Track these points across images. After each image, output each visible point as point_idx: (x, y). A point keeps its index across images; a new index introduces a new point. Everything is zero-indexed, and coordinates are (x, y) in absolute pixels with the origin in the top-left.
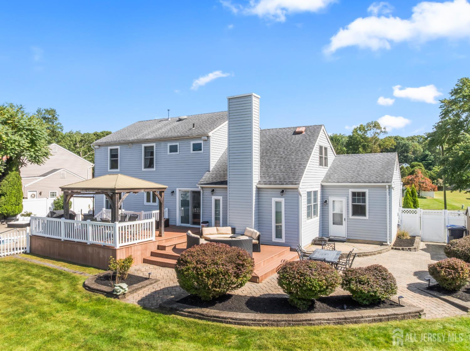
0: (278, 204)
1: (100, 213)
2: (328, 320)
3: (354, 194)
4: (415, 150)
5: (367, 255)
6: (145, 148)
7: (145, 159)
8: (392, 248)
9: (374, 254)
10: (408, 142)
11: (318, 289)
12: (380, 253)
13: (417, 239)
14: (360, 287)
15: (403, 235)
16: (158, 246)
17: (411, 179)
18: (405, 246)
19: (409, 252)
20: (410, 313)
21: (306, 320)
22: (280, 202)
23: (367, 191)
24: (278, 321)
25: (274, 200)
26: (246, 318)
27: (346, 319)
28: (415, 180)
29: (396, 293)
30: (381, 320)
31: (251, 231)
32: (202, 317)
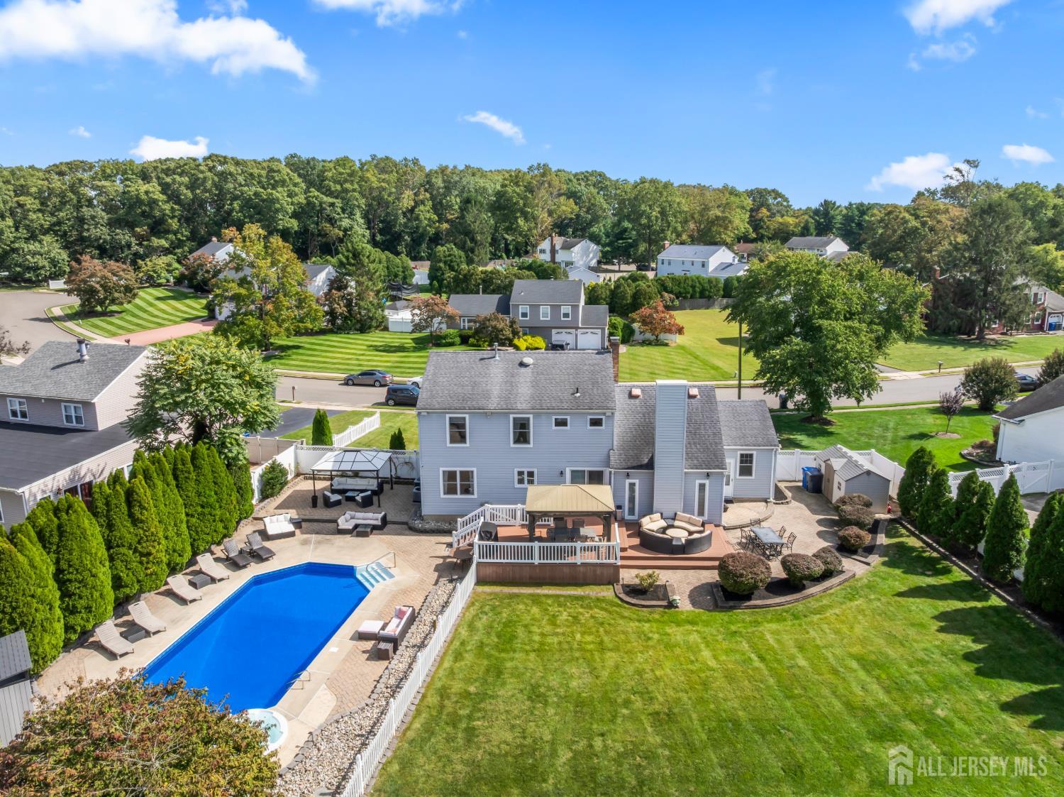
0: (701, 485)
3: (742, 456)
6: (514, 419)
7: (514, 433)
12: (773, 513)
17: (649, 316)
18: (782, 499)
19: (788, 506)
20: (851, 576)
22: (704, 484)
23: (754, 453)
25: (698, 484)
29: (841, 565)
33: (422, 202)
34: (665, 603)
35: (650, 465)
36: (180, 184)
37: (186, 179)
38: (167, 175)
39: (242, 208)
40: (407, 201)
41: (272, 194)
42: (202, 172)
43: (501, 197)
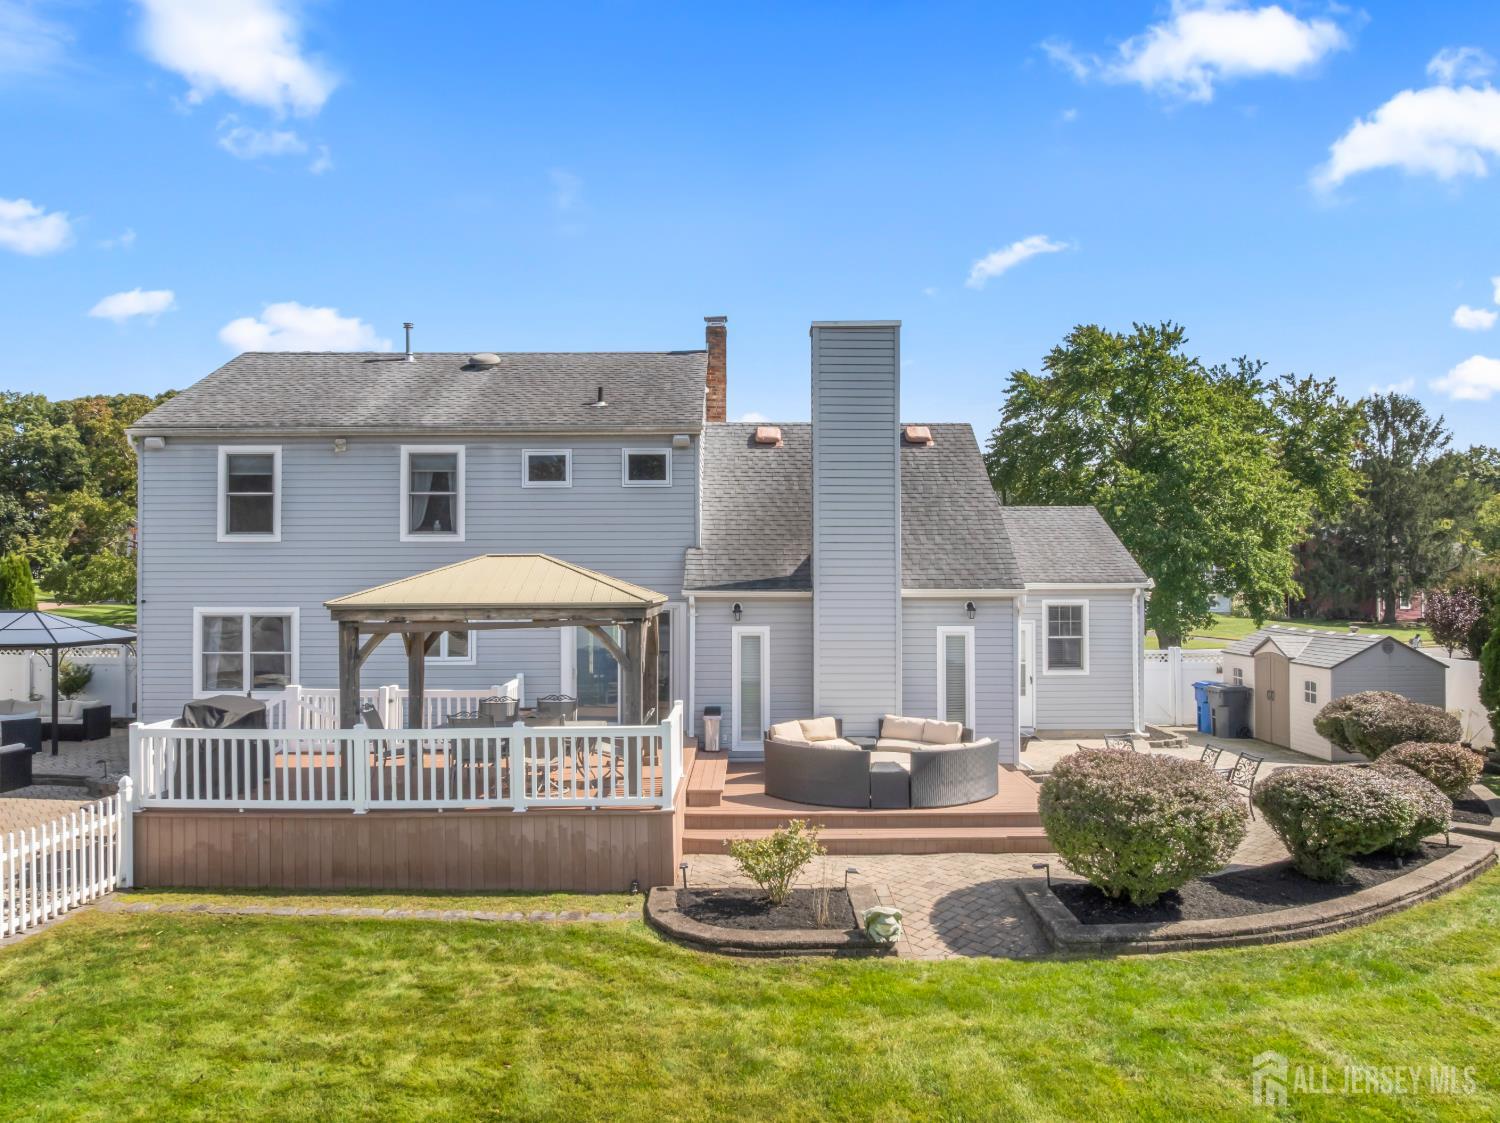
0: (956, 644)
3: (1053, 612)
6: (413, 457)
7: (413, 499)
16: (688, 794)
22: (962, 639)
23: (1084, 603)
25: (943, 631)
34: (839, 936)
35: (803, 579)
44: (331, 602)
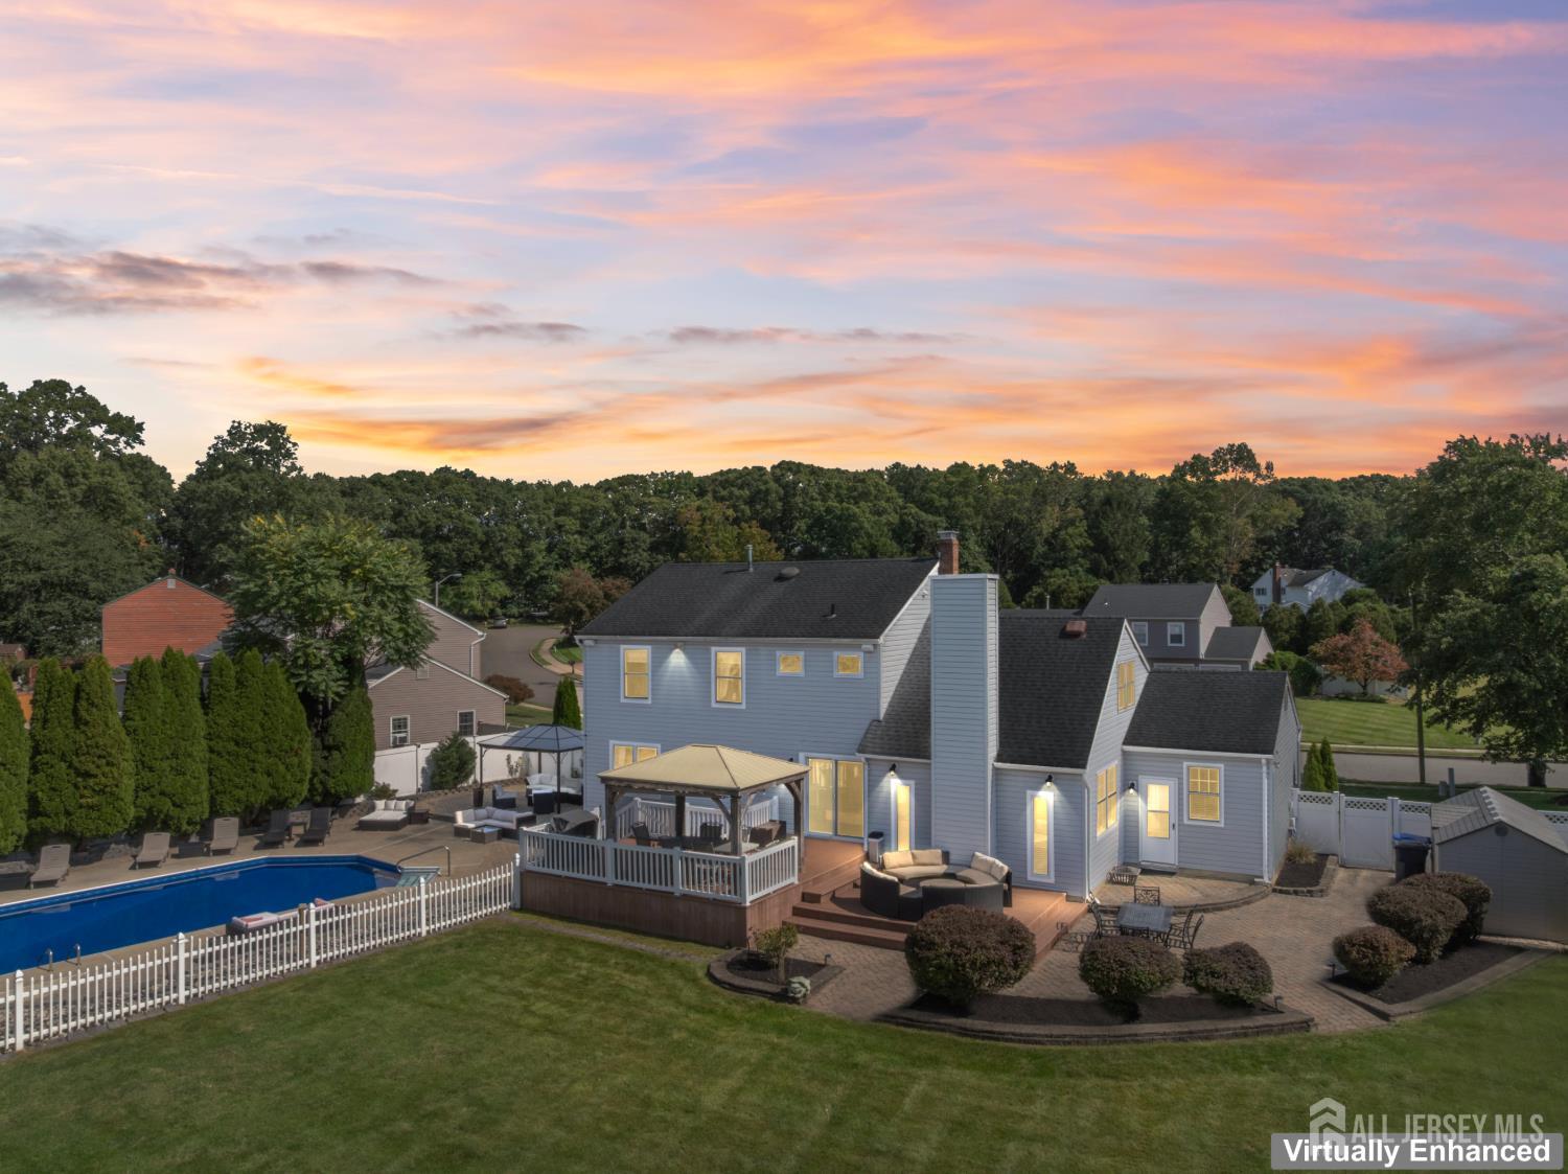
1: (626, 808)
2: (1164, 1034)
3: (1193, 772)
4: (1365, 523)
5: (1221, 909)
8: (1274, 891)
9: (1236, 906)
10: (1340, 498)
11: (1149, 986)
12: (1247, 903)
13: (1330, 865)
14: (1213, 982)
15: (1300, 855)
16: (803, 894)
17: (1344, 647)
18: (1302, 886)
19: (1308, 899)
20: (1292, 1023)
21: (1129, 1035)
23: (1220, 767)
24: (1086, 1037)
25: (1031, 794)
26: (1037, 1032)
27: (1191, 1032)
28: (1354, 648)
29: (1270, 992)
30: (1246, 1035)
31: (986, 861)
32: (964, 1032)
33: (1072, 523)
34: (776, 989)
36: (738, 498)
37: (746, 493)
38: (724, 489)
39: (809, 529)
40: (1048, 522)
41: (848, 509)
42: (766, 483)
43: (1167, 498)
44: (600, 774)
